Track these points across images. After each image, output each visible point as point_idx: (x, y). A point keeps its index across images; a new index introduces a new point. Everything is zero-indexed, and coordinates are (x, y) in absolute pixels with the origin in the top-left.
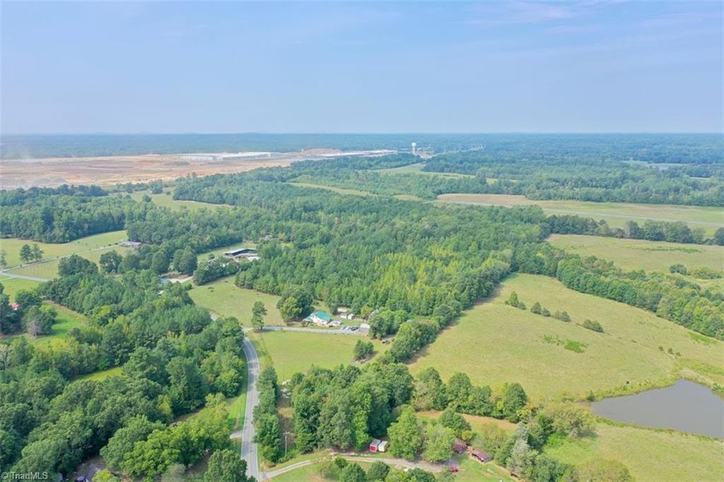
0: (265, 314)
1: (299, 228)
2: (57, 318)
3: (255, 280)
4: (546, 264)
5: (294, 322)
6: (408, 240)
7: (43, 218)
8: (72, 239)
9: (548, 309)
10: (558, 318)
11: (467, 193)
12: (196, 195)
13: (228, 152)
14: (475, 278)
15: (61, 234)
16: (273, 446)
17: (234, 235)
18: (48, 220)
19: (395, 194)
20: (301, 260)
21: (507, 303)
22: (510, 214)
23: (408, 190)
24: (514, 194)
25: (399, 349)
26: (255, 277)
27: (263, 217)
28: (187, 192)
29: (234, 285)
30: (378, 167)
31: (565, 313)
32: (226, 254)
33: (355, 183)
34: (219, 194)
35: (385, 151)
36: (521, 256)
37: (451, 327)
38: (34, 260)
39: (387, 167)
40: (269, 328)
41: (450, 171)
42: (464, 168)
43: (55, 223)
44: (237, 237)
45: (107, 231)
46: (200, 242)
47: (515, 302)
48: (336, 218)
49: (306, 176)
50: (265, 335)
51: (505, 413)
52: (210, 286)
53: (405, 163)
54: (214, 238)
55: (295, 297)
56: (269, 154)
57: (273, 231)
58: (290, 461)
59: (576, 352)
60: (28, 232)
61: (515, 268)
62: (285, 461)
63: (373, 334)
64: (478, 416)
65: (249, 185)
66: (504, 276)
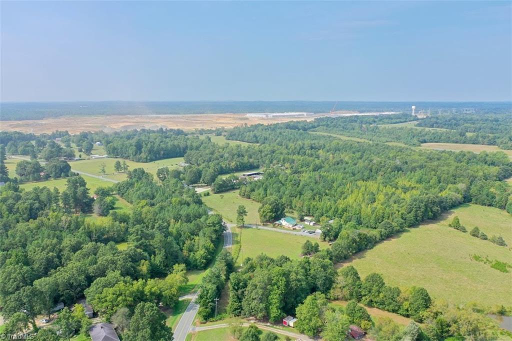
0: (246, 215)
1: (300, 160)
2: (115, 206)
3: (253, 192)
4: (497, 198)
5: (269, 224)
6: (380, 173)
7: (136, 146)
8: (151, 160)
9: (485, 234)
10: (494, 241)
11: (448, 142)
12: (240, 137)
13: (278, 112)
14: (422, 203)
15: (145, 156)
16: (206, 308)
17: (253, 162)
18: (139, 147)
19: (387, 142)
20: (291, 181)
21: (450, 225)
22: (476, 158)
23: (398, 139)
24: (488, 145)
25: (336, 250)
26: (253, 190)
27: (277, 152)
28: (235, 135)
29: (238, 195)
30: (381, 123)
31: (501, 238)
32: (244, 175)
33: (358, 133)
34: (255, 136)
35: (393, 113)
36: (474, 190)
37: (392, 239)
38: (123, 171)
39: (388, 123)
40: (250, 226)
41: (438, 127)
42: (451, 125)
43: (143, 149)
44: (255, 164)
45: (176, 157)
46: (228, 165)
47: (457, 226)
48: (331, 155)
49: (323, 127)
50: (244, 230)
51: (410, 313)
52: (220, 194)
53: (404, 120)
54: (238, 163)
55: (270, 204)
56: (305, 114)
57: (281, 162)
58: (218, 322)
59: (501, 271)
60: (127, 155)
61: (467, 200)
62: (214, 321)
63: (323, 237)
64: (387, 312)
65: (279, 131)
66: (455, 205)
